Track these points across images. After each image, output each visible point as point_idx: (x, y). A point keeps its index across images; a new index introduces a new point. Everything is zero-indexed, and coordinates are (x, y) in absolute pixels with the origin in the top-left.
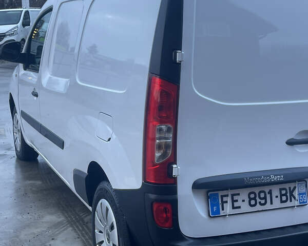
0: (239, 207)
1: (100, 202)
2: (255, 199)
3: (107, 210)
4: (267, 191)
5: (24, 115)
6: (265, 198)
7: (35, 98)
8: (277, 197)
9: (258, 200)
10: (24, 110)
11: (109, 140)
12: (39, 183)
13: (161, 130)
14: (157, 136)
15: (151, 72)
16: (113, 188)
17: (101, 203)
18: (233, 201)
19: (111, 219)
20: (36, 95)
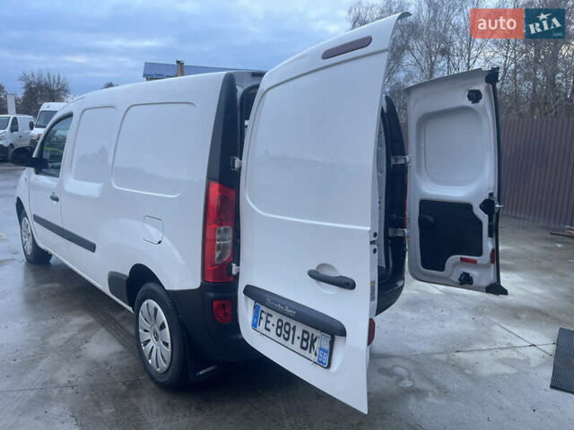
0: (269, 330)
1: (146, 302)
2: (281, 328)
3: (156, 310)
4: (292, 326)
5: (37, 219)
6: (288, 333)
7: (55, 202)
8: (298, 338)
9: (283, 332)
10: (36, 214)
11: (160, 242)
12: (57, 285)
13: (220, 231)
14: (218, 237)
15: (210, 178)
16: (166, 288)
17: (148, 304)
18: (268, 322)
19: (161, 318)
20: (57, 200)
